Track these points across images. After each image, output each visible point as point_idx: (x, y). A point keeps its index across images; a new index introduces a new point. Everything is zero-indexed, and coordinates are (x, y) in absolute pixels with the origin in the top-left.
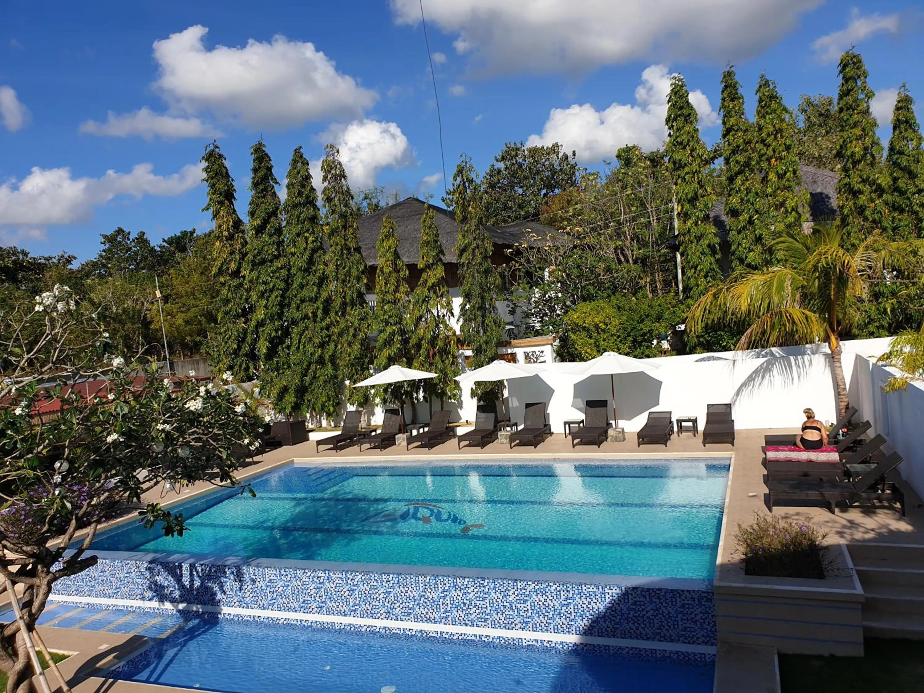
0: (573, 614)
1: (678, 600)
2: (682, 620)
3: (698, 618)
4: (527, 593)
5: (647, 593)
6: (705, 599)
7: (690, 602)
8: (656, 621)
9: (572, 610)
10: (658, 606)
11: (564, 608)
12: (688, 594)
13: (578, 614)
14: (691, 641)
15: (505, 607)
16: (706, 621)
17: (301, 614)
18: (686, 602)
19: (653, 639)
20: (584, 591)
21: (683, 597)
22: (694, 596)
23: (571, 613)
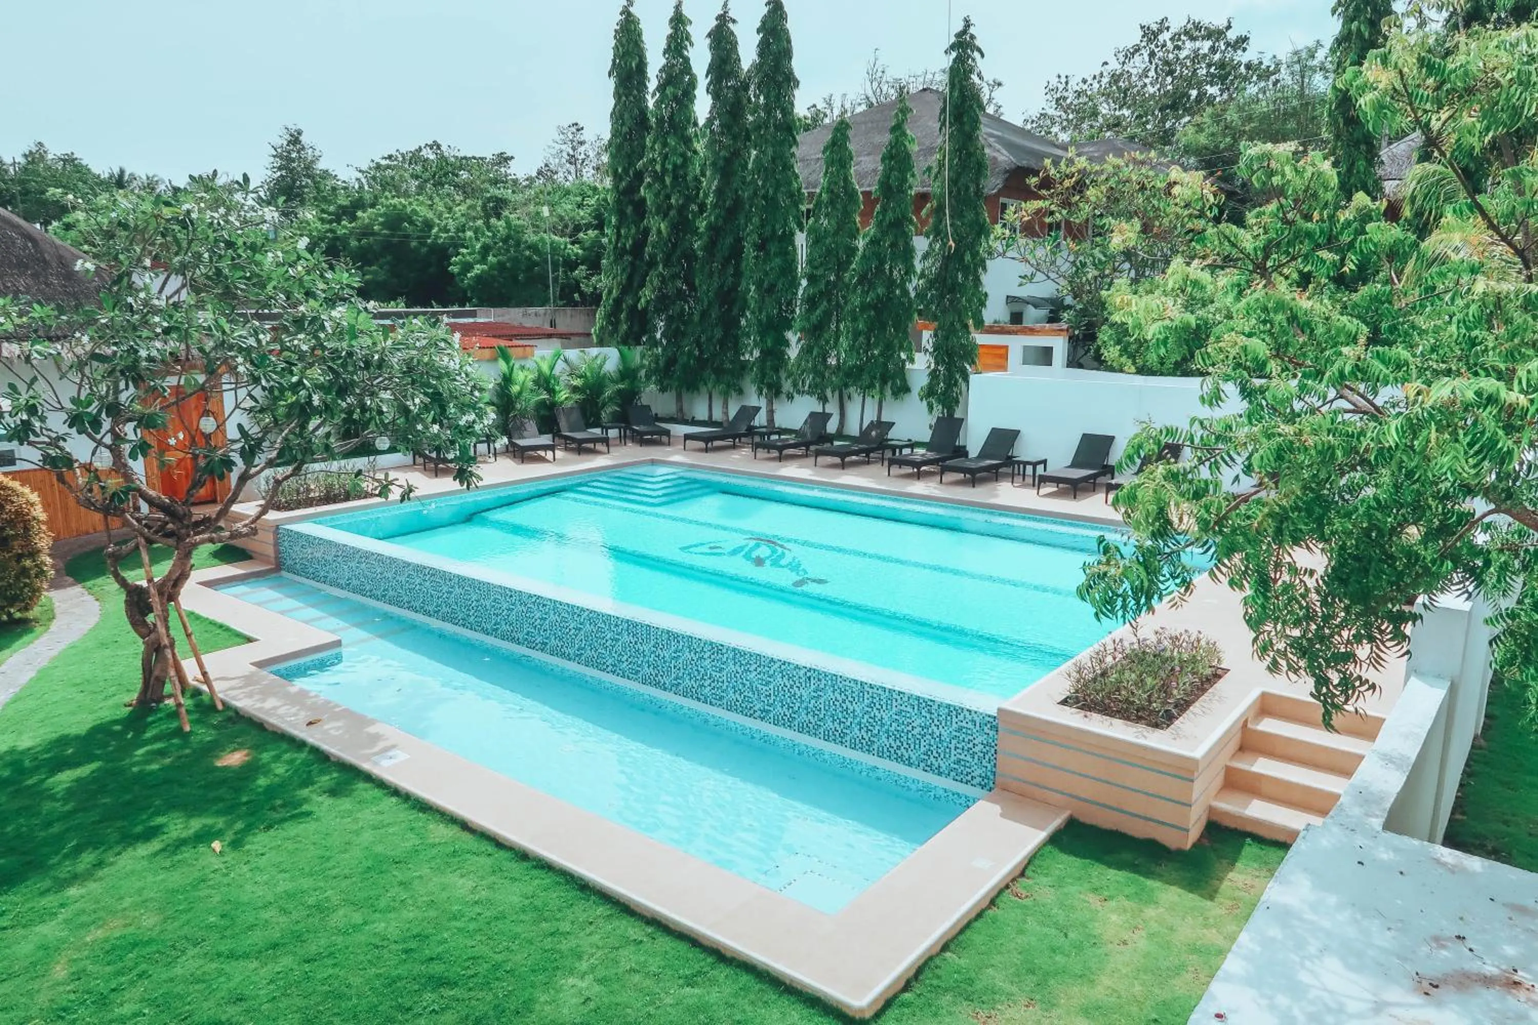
1: (955, 720)
2: (956, 748)
3: (977, 749)
4: (771, 672)
5: (916, 703)
6: (989, 726)
7: (970, 725)
8: (923, 743)
10: (928, 724)
11: (813, 701)
12: (967, 714)
15: (744, 685)
16: (987, 757)
17: (524, 648)
18: (964, 724)
19: (917, 767)
21: (961, 717)
22: (976, 718)
23: (820, 710)
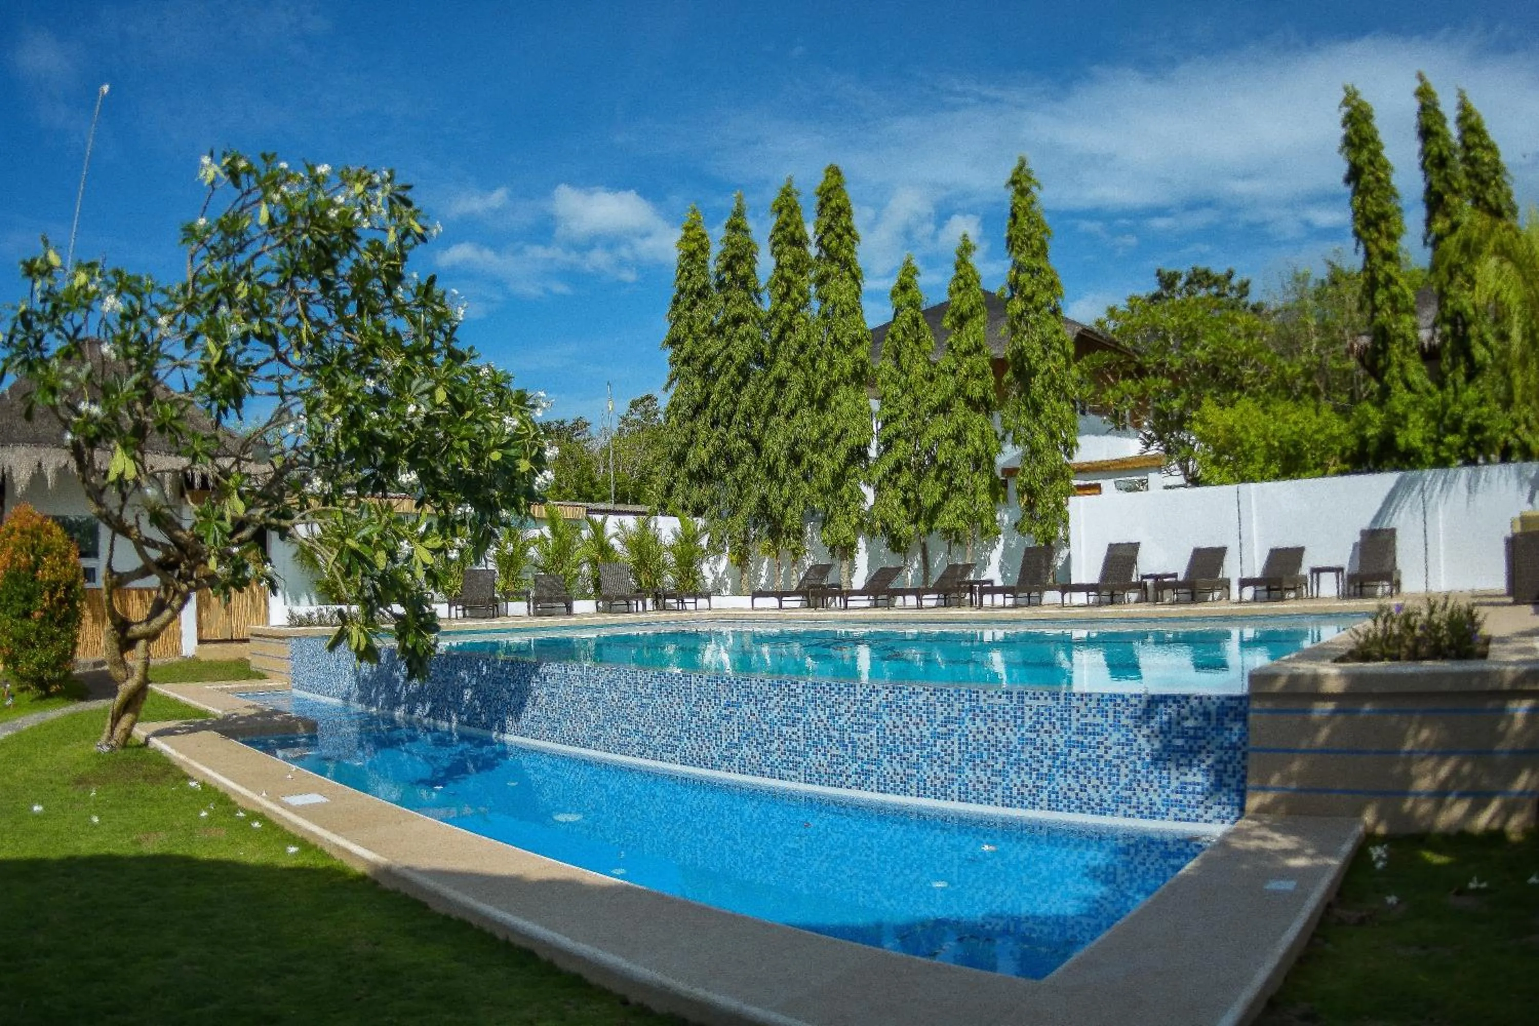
0: (957, 756)
5: (1111, 704)
6: (1231, 715)
9: (955, 747)
10: (1131, 736)
13: (967, 756)
14: (1193, 816)
16: (1230, 768)
19: (1114, 812)
20: (982, 703)
